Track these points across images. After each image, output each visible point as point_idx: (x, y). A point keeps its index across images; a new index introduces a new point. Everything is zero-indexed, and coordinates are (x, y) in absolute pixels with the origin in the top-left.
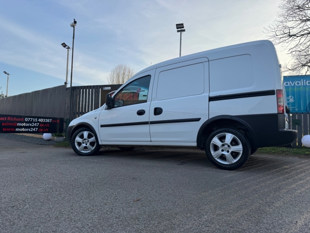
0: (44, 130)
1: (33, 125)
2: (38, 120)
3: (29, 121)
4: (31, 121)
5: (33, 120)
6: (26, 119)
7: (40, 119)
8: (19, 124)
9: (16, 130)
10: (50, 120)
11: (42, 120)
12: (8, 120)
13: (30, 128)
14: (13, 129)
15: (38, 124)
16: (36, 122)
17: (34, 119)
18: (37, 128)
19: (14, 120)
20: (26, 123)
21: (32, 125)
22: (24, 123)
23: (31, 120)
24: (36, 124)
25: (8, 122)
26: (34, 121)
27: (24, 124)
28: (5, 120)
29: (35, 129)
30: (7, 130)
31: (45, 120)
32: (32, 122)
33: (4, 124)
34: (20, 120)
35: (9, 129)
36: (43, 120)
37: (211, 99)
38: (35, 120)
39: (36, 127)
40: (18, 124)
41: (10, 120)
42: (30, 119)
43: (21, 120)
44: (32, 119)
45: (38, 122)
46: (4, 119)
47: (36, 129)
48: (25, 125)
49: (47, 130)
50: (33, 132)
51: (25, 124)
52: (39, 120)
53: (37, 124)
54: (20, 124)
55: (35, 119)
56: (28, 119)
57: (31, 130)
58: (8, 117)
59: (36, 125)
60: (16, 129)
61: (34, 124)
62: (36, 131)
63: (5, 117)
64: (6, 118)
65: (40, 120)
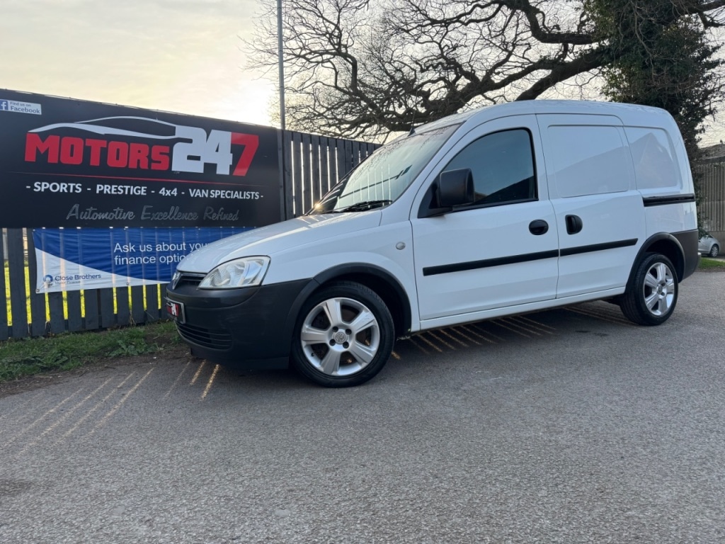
37: (648, 202)
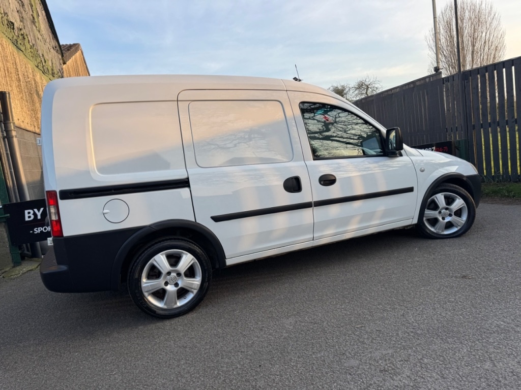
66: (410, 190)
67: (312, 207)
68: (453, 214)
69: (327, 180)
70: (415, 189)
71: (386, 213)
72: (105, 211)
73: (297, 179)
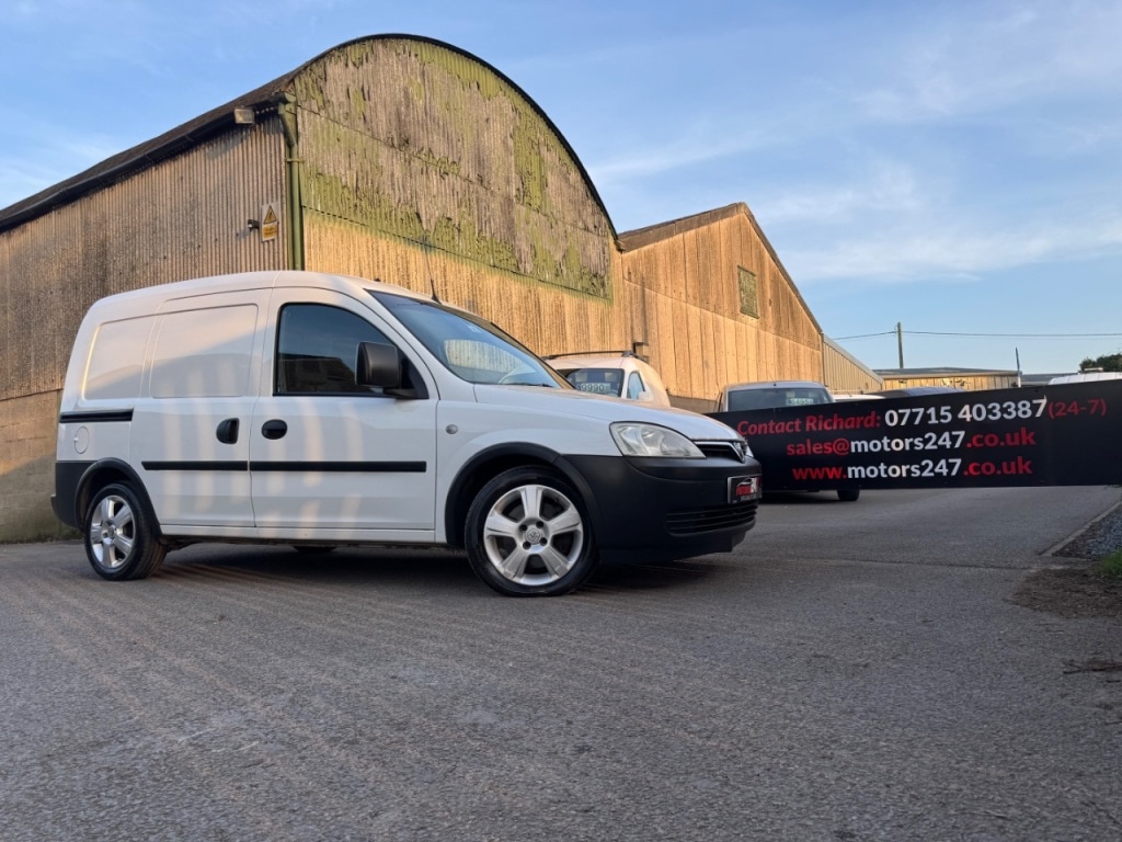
0: (999, 467)
1: (929, 447)
2: (955, 412)
3: (903, 423)
4: (917, 422)
5: (926, 417)
6: (892, 418)
7: (967, 408)
8: (859, 444)
9: (850, 476)
10: (1035, 408)
11: (979, 413)
12: (808, 429)
13: (919, 463)
14: (834, 469)
15: (962, 434)
16: (950, 427)
17: (932, 411)
18: (958, 461)
19: (835, 427)
20: (891, 438)
21: (926, 442)
22: (880, 439)
23: (913, 416)
24: (946, 435)
25: (808, 441)
26: (933, 421)
27: (884, 444)
28: (798, 430)
29: (943, 462)
30: (809, 475)
31: (1003, 411)
32: (925, 427)
33: (796, 449)
34: (862, 422)
35: (817, 470)
36: (989, 412)
38: (938, 417)
39: (952, 453)
40: (853, 444)
41: (814, 428)
42: (908, 411)
43: (866, 425)
44: (921, 410)
45: (958, 424)
46: (791, 427)
47: (950, 466)
48: (887, 449)
49: (1024, 467)
50: (938, 482)
51: (886, 441)
52: (960, 416)
53: (954, 439)
54: (865, 443)
55: (938, 412)
56: (901, 416)
57: (922, 469)
58: (808, 418)
59: (948, 444)
60: (850, 469)
61: (934, 436)
62: (954, 473)
63: (794, 420)
64: (798, 422)
65: (966, 413)
66: (419, 467)
67: (245, 469)
68: (549, 541)
69: (275, 430)
70: (429, 467)
71: (366, 506)
72: (76, 439)
73: (234, 424)
